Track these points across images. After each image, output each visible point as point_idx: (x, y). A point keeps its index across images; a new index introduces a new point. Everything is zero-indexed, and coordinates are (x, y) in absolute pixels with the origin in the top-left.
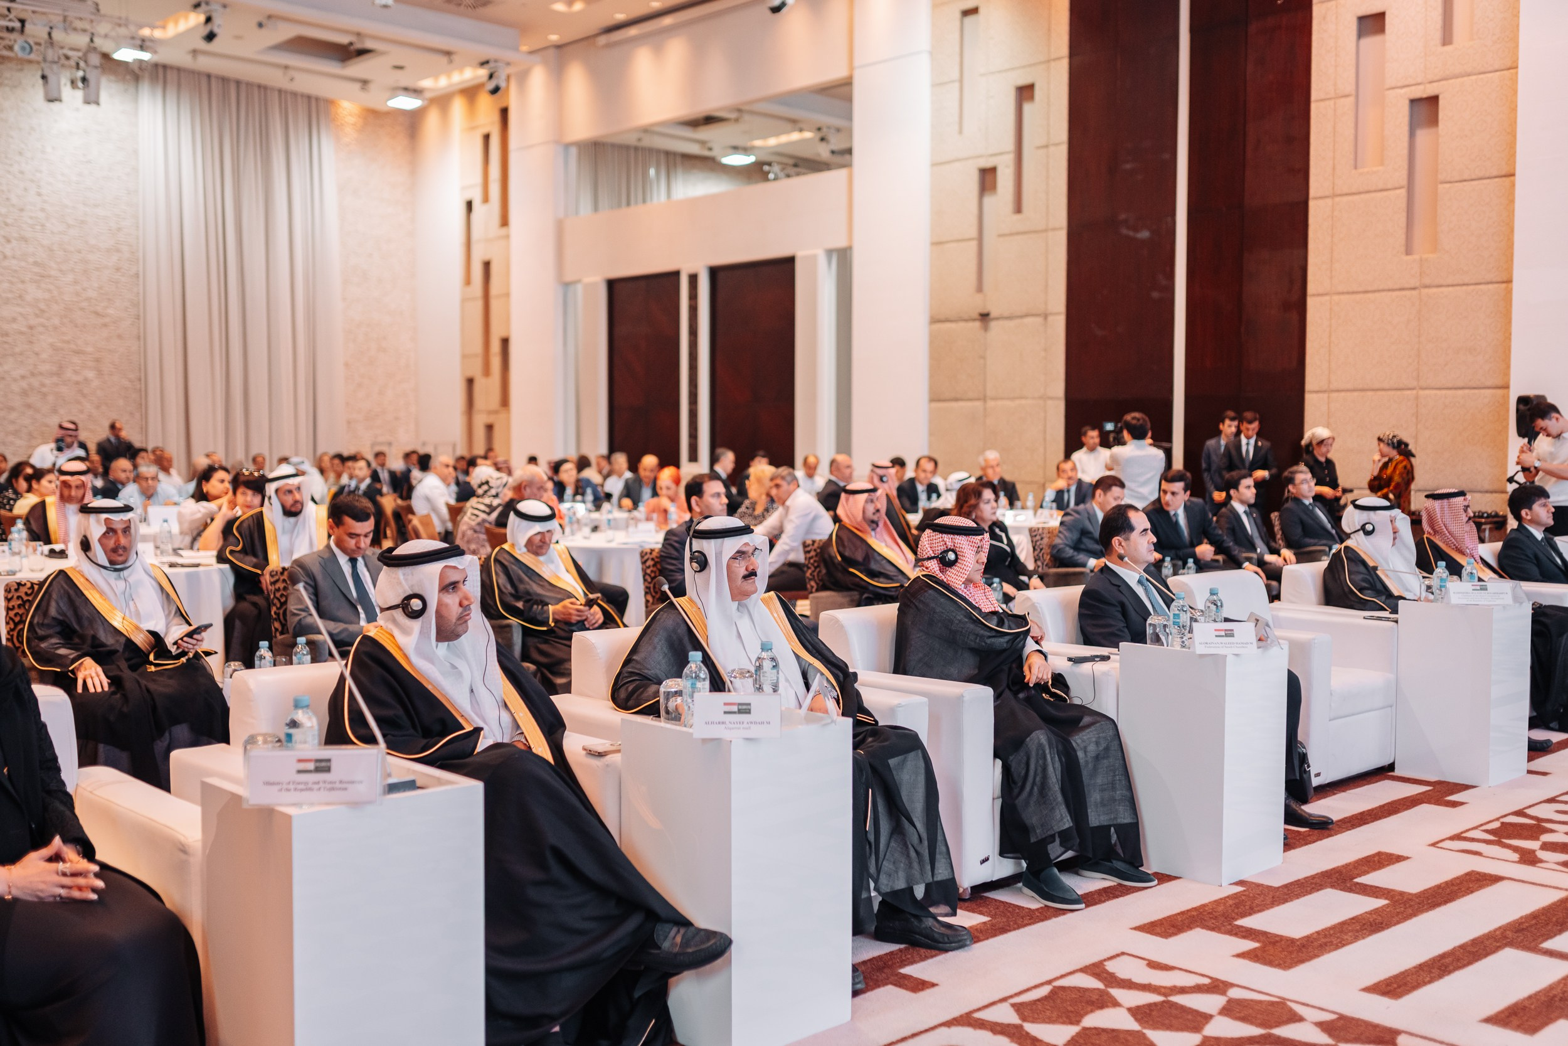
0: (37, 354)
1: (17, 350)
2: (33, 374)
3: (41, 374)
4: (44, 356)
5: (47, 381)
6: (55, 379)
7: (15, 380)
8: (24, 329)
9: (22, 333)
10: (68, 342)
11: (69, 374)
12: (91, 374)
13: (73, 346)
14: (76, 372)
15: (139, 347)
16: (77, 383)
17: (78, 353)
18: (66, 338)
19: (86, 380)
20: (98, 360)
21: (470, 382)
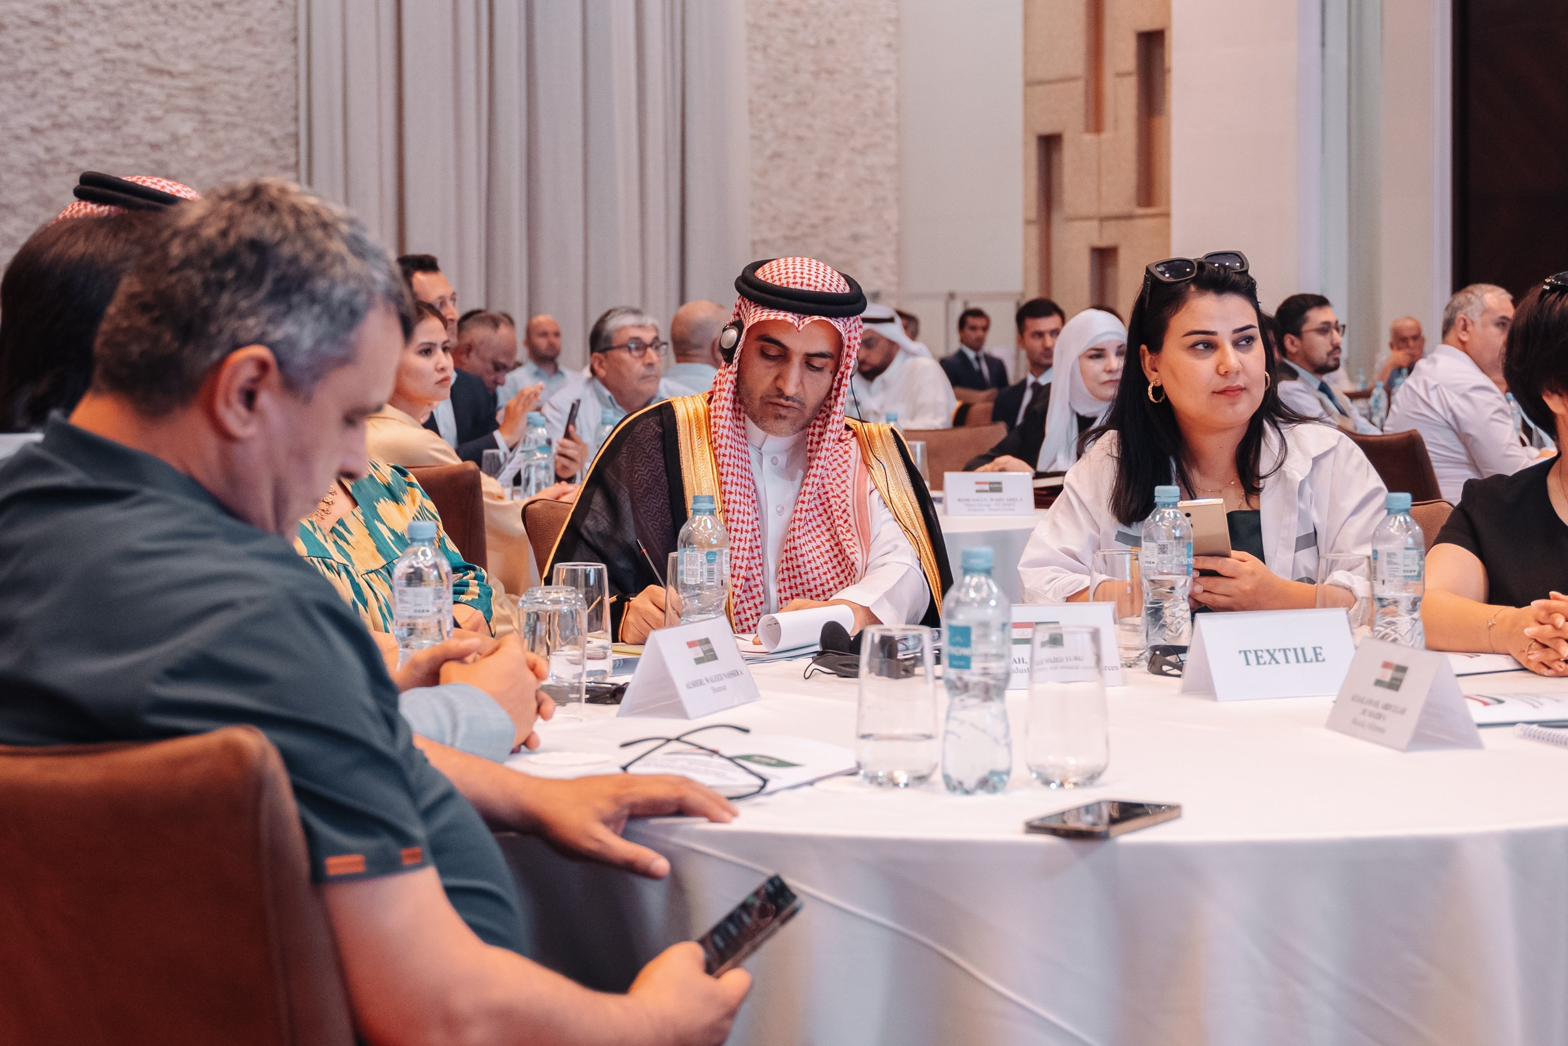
0: (67, 74)
1: (23, 65)
2: (58, 126)
3: (76, 124)
4: (82, 80)
5: (88, 143)
6: (105, 137)
7: (18, 138)
8: (40, 15)
9: (35, 23)
10: (138, 46)
11: (136, 126)
12: (185, 126)
13: (147, 58)
14: (153, 120)
15: (296, 58)
16: (155, 147)
17: (160, 72)
18: (133, 37)
19: (175, 138)
20: (200, 91)
21: (1049, 144)
